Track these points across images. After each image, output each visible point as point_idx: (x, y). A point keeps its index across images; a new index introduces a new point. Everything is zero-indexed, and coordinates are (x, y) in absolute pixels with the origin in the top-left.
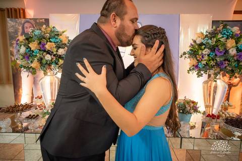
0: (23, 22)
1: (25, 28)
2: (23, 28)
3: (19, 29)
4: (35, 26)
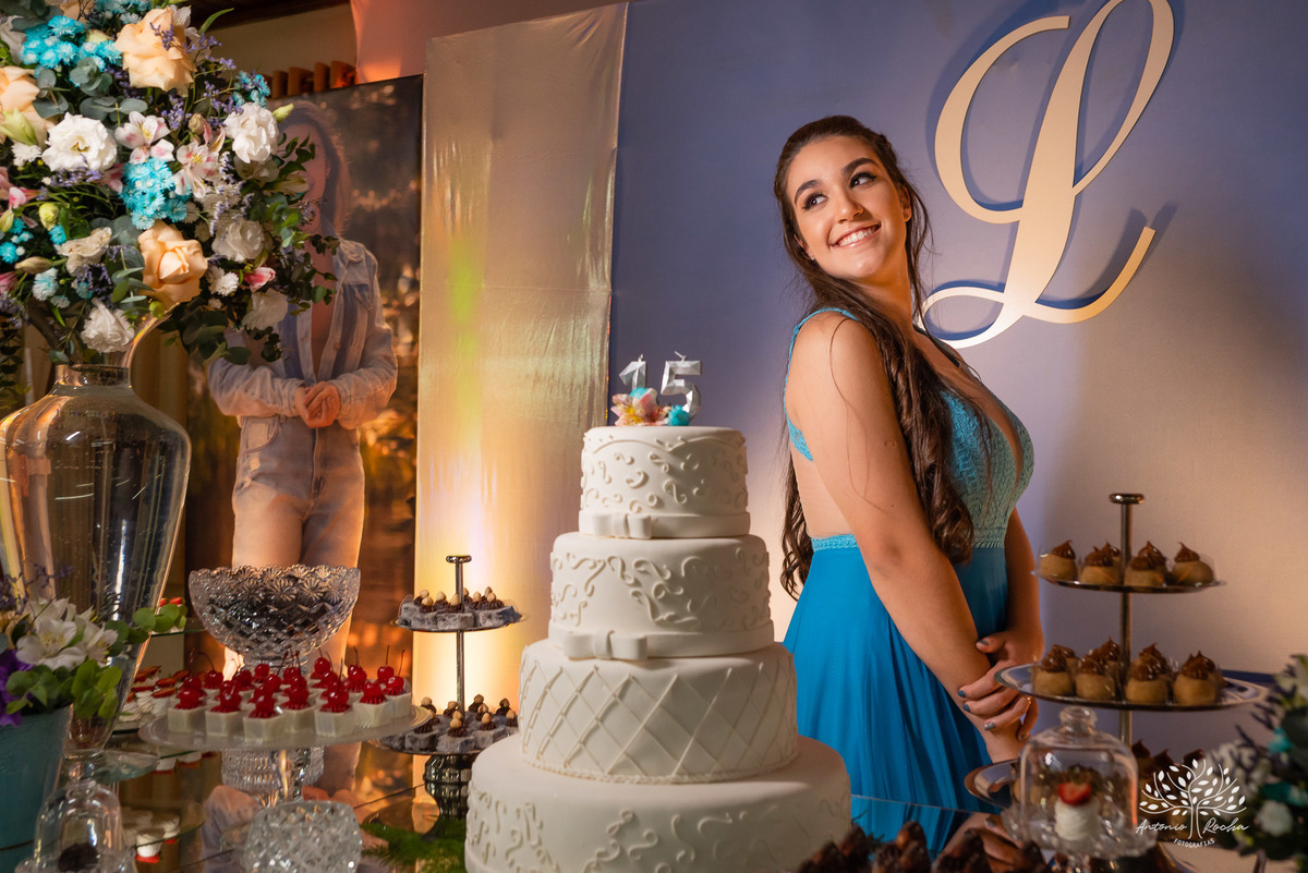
4: (336, 140)
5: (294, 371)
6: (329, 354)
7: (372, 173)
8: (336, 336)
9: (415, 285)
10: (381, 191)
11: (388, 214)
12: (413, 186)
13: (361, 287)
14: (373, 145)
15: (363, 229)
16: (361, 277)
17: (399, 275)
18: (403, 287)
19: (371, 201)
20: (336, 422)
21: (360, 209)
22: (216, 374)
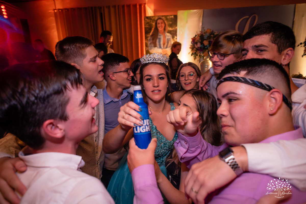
0: (156, 19)
1: (158, 24)
2: (156, 24)
3: (153, 25)
4: (166, 22)
5: (160, 47)
6: (165, 46)
7: (171, 26)
8: (166, 44)
9: (176, 39)
10: (172, 28)
11: (173, 31)
12: (176, 28)
13: (170, 39)
14: (171, 23)
15: (169, 32)
16: (169, 37)
17: (174, 38)
18: (175, 39)
19: (170, 29)
20: (166, 54)
21: (169, 30)
22: (149, 48)
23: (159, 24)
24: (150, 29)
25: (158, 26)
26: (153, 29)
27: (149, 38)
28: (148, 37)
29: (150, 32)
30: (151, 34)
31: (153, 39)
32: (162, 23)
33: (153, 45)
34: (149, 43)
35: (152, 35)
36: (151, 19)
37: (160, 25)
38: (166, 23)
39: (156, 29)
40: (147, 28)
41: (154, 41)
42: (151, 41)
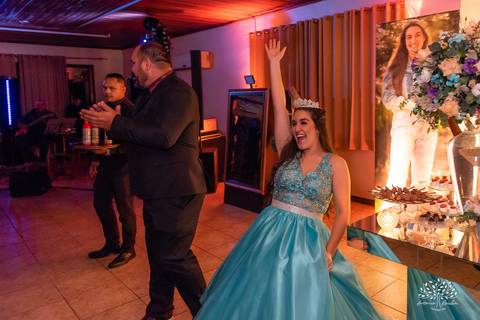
0: (403, 27)
1: (407, 38)
3: (395, 42)
4: (427, 30)
22: (385, 98)
23: (410, 37)
24: (389, 52)
25: (407, 42)
26: (395, 51)
27: (384, 75)
28: (382, 72)
29: (388, 60)
30: (390, 63)
31: (394, 77)
32: (417, 35)
33: (393, 91)
34: (384, 85)
35: (392, 68)
36: (392, 29)
37: (413, 40)
38: (429, 34)
39: (404, 50)
40: (383, 50)
41: (397, 81)
42: (390, 81)
